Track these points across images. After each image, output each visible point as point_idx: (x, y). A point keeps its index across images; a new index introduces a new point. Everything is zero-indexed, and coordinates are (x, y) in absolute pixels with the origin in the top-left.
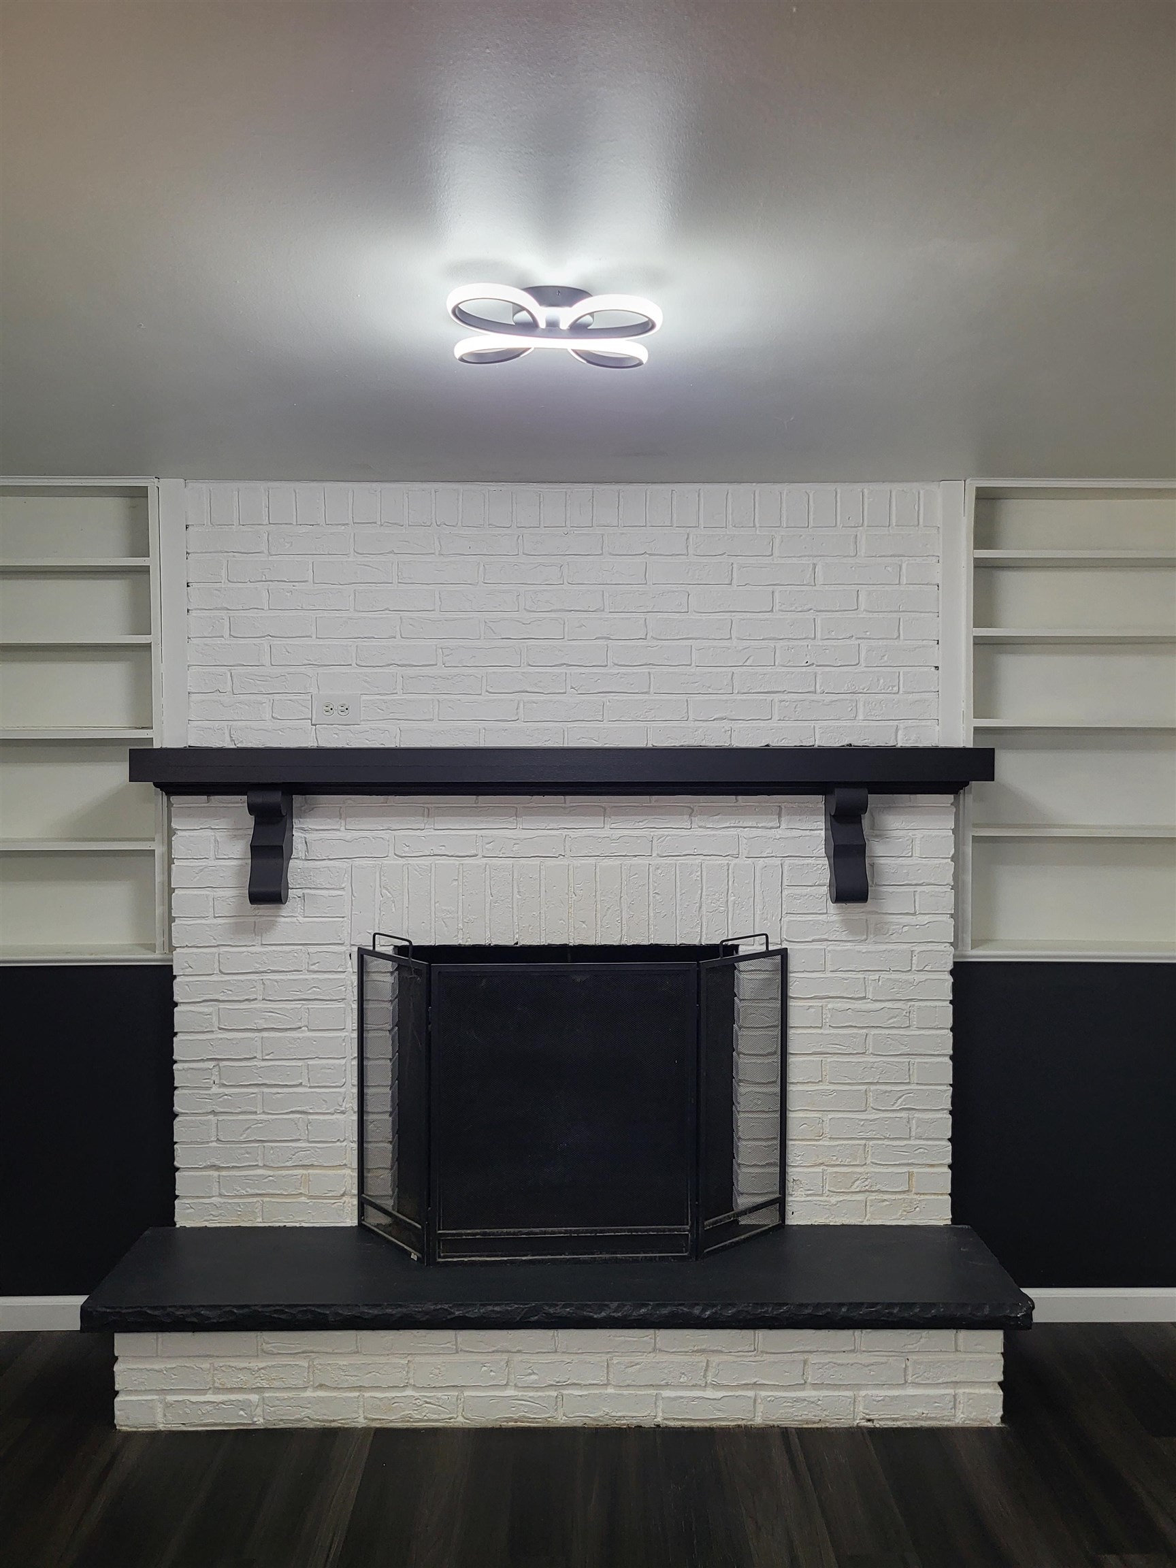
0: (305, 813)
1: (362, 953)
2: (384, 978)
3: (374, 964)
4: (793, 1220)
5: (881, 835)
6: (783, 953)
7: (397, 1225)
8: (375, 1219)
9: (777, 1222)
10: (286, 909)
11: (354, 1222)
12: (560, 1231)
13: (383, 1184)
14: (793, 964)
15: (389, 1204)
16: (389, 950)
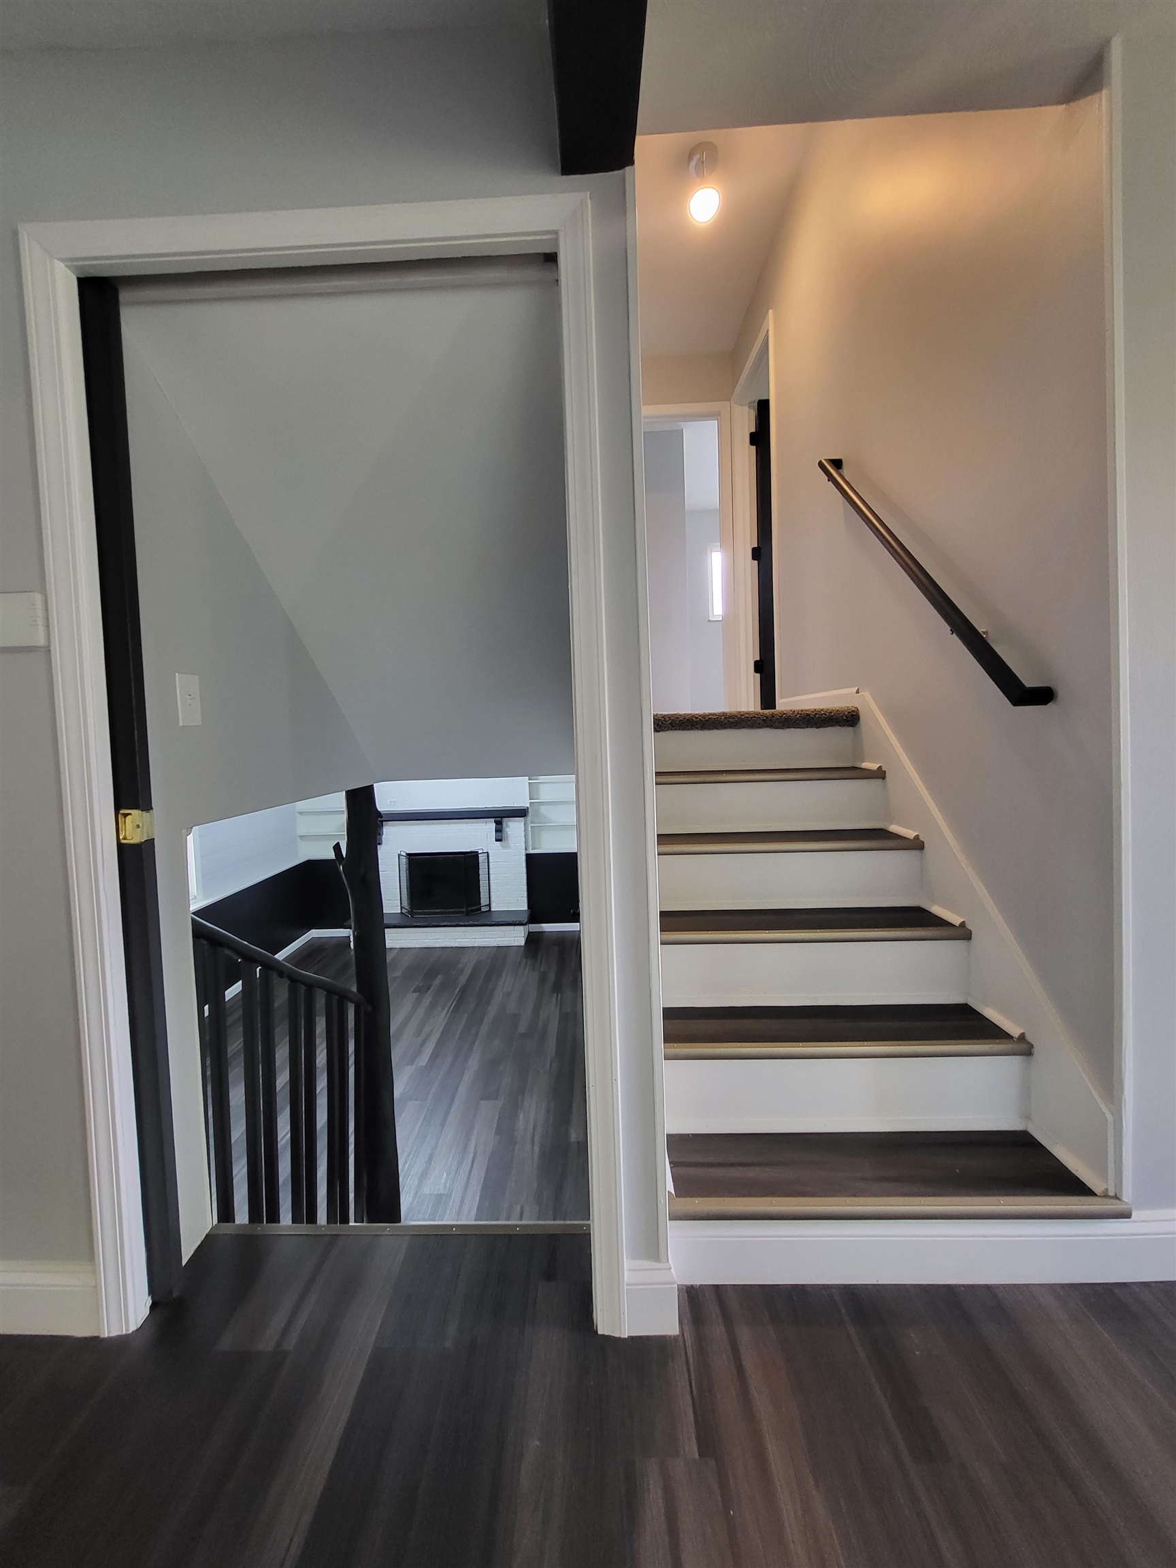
0: (387, 825)
1: (399, 855)
2: (404, 860)
3: (401, 857)
4: (492, 910)
5: (508, 827)
6: (488, 852)
7: (409, 912)
8: (404, 911)
9: (488, 909)
10: (383, 845)
11: (400, 912)
12: (438, 911)
13: (405, 904)
14: (490, 855)
15: (407, 908)
16: (405, 854)
